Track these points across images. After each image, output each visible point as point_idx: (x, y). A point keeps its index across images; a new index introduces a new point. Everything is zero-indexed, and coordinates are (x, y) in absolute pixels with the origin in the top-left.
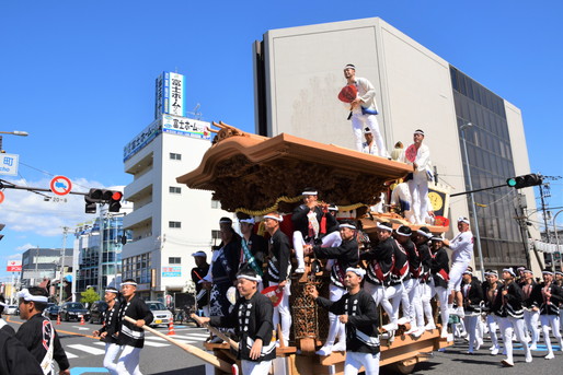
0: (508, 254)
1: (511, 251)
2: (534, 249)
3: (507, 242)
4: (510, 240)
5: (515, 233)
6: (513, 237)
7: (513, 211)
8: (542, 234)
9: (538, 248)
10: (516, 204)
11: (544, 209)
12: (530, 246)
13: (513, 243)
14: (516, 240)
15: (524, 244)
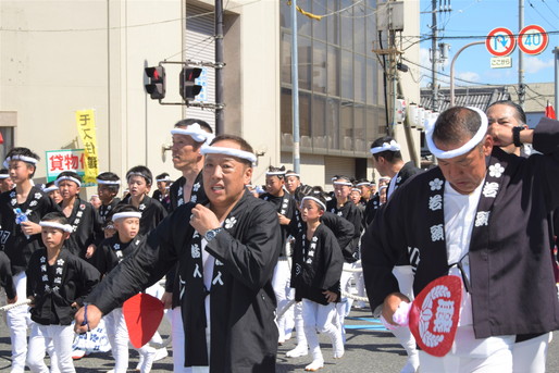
0: (351, 133)
1: (358, 125)
2: (406, 123)
3: (351, 105)
4: (358, 100)
5: (370, 85)
6: (365, 94)
7: (372, 36)
8: (422, 93)
9: (413, 121)
10: (381, 22)
11: (433, 38)
12: (398, 117)
13: (363, 107)
14: (370, 102)
15: (387, 112)
